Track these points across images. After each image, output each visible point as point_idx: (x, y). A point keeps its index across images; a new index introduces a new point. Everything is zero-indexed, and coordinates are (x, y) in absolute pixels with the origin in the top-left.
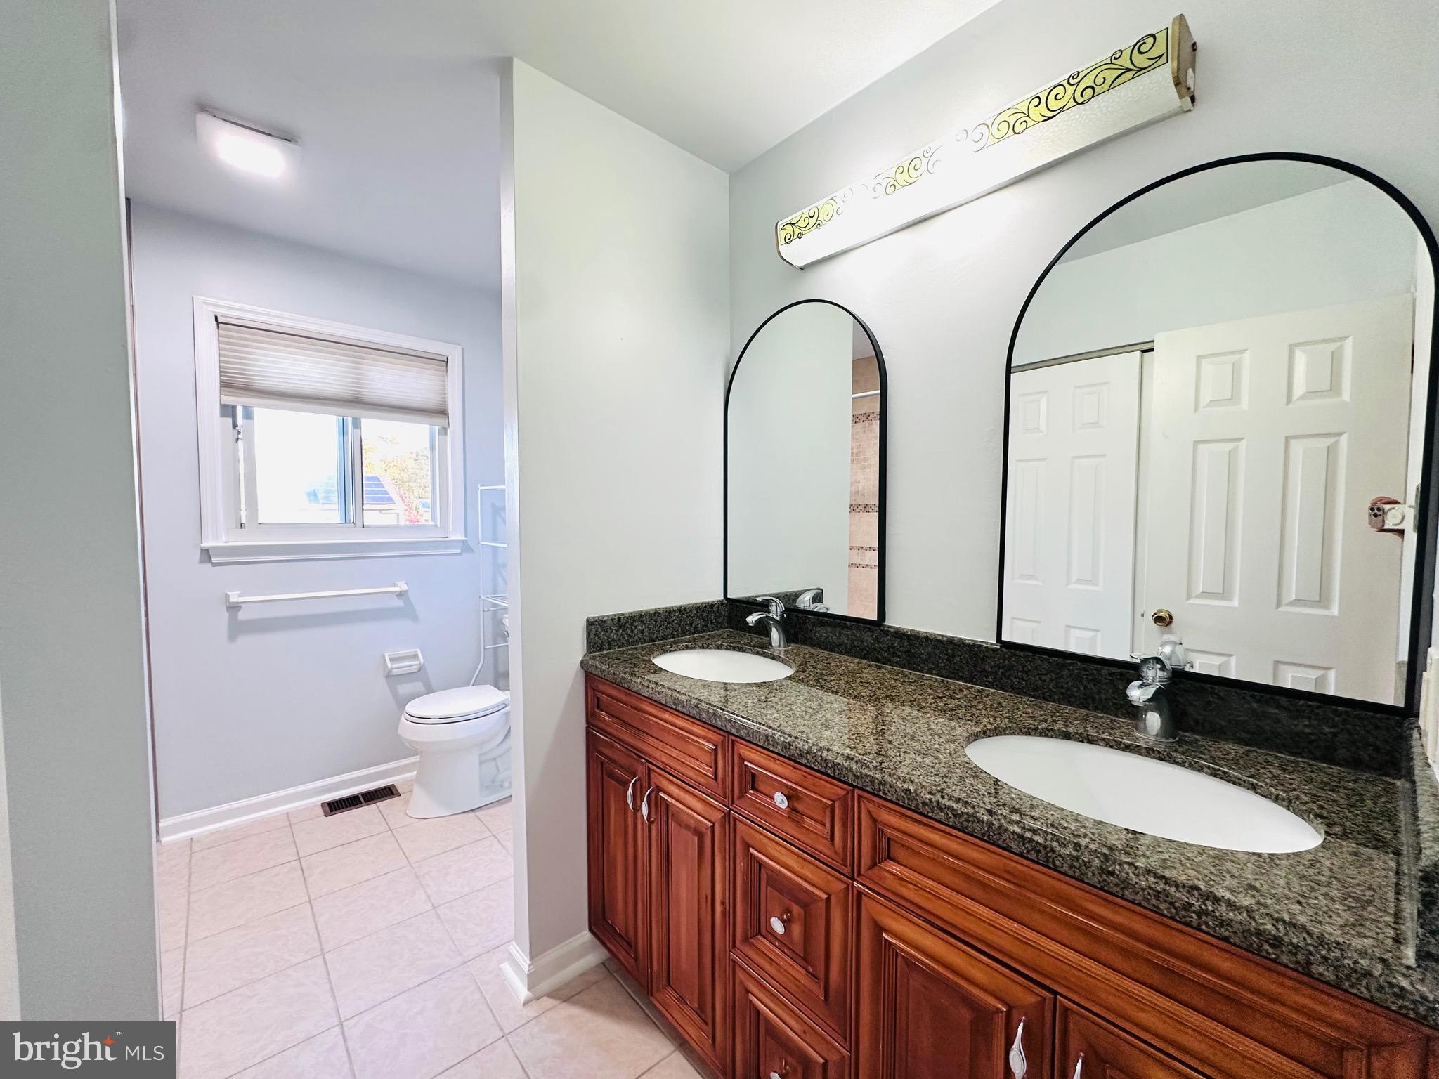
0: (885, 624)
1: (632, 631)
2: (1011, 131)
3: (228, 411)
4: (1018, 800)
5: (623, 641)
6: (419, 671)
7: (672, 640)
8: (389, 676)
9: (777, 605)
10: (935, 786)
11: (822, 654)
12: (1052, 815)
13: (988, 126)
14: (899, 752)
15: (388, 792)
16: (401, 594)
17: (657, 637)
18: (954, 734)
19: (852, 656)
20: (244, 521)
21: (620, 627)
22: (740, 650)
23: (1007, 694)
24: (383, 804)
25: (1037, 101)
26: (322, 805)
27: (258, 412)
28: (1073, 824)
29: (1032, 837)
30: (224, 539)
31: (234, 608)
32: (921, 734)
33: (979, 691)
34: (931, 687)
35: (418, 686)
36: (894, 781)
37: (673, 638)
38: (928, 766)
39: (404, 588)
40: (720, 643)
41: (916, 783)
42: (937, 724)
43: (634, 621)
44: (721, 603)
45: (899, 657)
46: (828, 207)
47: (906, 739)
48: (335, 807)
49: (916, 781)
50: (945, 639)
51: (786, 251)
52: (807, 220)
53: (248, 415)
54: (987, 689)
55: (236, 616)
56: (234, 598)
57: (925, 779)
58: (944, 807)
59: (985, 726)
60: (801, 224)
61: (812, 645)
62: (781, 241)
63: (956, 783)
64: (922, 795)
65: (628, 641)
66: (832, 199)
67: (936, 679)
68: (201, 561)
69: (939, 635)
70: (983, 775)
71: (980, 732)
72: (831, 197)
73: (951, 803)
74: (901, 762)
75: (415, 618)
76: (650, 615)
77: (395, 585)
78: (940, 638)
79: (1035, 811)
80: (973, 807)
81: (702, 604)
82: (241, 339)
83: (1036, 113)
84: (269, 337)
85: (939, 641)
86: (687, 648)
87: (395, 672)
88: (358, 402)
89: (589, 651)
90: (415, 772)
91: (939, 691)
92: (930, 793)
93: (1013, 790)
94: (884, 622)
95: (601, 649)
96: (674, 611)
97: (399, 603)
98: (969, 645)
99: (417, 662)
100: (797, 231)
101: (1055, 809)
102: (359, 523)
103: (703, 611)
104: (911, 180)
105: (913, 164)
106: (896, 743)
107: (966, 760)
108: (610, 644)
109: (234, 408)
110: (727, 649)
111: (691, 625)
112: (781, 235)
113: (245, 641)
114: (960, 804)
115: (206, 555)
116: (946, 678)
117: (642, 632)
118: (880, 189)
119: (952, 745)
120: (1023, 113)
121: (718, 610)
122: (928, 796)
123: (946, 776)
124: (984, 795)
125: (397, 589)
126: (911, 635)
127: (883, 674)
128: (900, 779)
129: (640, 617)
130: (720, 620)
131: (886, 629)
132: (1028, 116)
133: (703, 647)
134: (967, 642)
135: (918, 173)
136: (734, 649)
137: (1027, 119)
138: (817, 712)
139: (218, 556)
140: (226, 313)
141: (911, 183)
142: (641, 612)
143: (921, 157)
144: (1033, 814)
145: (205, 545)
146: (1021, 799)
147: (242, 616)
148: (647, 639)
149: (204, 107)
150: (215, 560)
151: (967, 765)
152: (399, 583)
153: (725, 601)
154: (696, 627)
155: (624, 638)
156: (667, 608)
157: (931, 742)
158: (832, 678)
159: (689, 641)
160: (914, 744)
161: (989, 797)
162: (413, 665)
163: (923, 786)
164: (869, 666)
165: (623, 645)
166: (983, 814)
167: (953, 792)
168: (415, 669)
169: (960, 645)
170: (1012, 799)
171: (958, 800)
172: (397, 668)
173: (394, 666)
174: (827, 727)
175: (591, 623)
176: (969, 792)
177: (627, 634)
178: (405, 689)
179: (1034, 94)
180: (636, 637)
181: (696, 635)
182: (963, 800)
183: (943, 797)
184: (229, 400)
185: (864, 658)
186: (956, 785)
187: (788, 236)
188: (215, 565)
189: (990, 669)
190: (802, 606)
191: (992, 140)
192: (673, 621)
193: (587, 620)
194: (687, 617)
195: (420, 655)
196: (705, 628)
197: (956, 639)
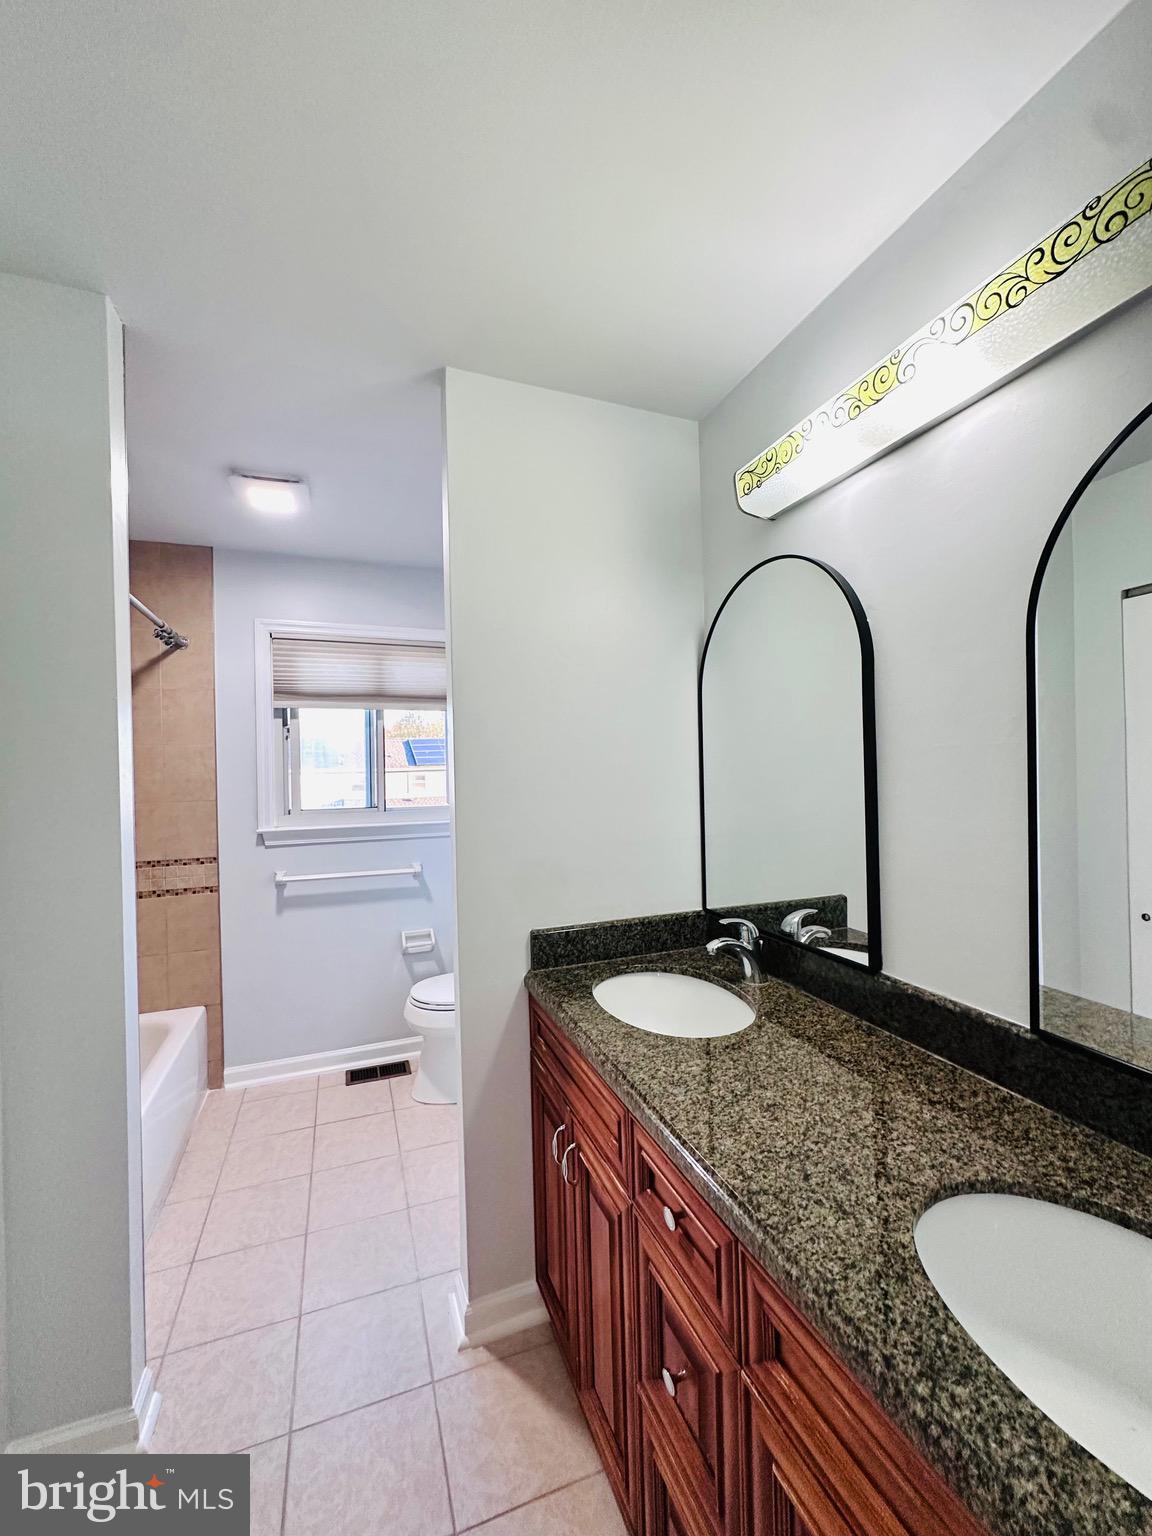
0: (883, 972)
1: (583, 946)
2: (1004, 306)
3: (281, 713)
4: (947, 1351)
5: (573, 957)
6: (432, 950)
7: (633, 957)
8: (405, 954)
9: (749, 930)
10: (826, 1282)
11: (802, 998)
12: (994, 1404)
13: (972, 308)
14: (809, 1199)
15: (400, 1069)
16: (416, 875)
17: (615, 954)
18: (915, 1181)
19: (841, 1008)
20: (290, 808)
21: (569, 942)
22: (707, 979)
23: (1049, 1112)
24: (395, 1081)
25: (1038, 255)
26: (347, 1072)
27: (302, 712)
28: (1023, 1438)
29: (939, 1438)
30: (275, 824)
31: (280, 886)
32: (862, 1171)
33: (1004, 1100)
34: (929, 1080)
35: (431, 965)
36: (776, 1252)
37: (635, 955)
38: (838, 1237)
39: (418, 869)
40: (685, 967)
41: (802, 1267)
42: (899, 1155)
43: (585, 935)
44: (697, 914)
45: (899, 1021)
46: (787, 447)
47: (833, 1176)
48: (356, 1076)
49: (802, 1263)
50: (958, 1009)
51: (746, 504)
52: (765, 465)
53: (294, 716)
54: (1019, 1097)
55: (283, 893)
56: (280, 877)
57: (818, 1265)
58: (828, 1323)
59: (977, 1174)
60: (759, 470)
61: (796, 984)
62: (740, 493)
63: (862, 1284)
64: (805, 1290)
65: (578, 957)
66: (790, 436)
67: (945, 1065)
68: (257, 845)
69: (951, 1001)
70: (917, 1278)
71: (963, 1184)
72: (788, 434)
73: (838, 1320)
74: (800, 1220)
75: (429, 898)
76: (605, 929)
77: (411, 867)
78: (951, 1006)
79: (965, 1386)
80: (867, 1342)
81: (672, 915)
82: (287, 650)
83: (1036, 273)
84: (321, 646)
85: (949, 1010)
86: (647, 970)
87: (410, 950)
88: (378, 697)
89: (534, 967)
90: (419, 1053)
91: (937, 1090)
92: (816, 1291)
93: (951, 1325)
94: (881, 969)
95: (546, 966)
96: (636, 924)
97: (415, 883)
98: (991, 1026)
99: (430, 942)
100: (756, 479)
101: (1006, 1391)
102: (382, 807)
103: (674, 924)
104: (878, 397)
105: (879, 377)
106: (813, 1181)
107: (905, 1239)
108: (556, 961)
109: (284, 710)
110: (692, 976)
111: (658, 940)
112: (740, 485)
113: (289, 915)
114: (850, 1328)
115: (261, 839)
116: (962, 1066)
117: (596, 947)
118: (843, 416)
119: (900, 1203)
120: (1020, 276)
121: (694, 924)
122: (811, 1295)
123: (853, 1266)
124: (894, 1322)
125: (412, 870)
126: (912, 995)
127: (870, 1044)
128: (784, 1252)
129: (593, 931)
130: (696, 935)
131: (881, 980)
132: (1027, 279)
133: (665, 971)
134: (989, 1020)
135: (887, 385)
136: (700, 976)
137: (1026, 283)
138: (737, 1102)
139: (269, 840)
140: (278, 630)
141: (878, 401)
142: (595, 924)
143: (888, 364)
144: (959, 1390)
145: (260, 830)
146: (954, 1349)
147: (287, 893)
148: (602, 956)
149: (235, 471)
150: (267, 843)
151: (900, 1251)
152: (414, 864)
153: (703, 913)
154: (665, 943)
155: (573, 954)
156: (627, 920)
157: (869, 1189)
158: (793, 1043)
159: (650, 962)
160: (841, 1188)
161: (903, 1328)
162: (426, 945)
163: (809, 1277)
164: (858, 1027)
165: (572, 962)
166: (877, 1361)
167: (847, 1303)
168: (428, 948)
169: (978, 1024)
170: (939, 1344)
171: (848, 1320)
172: (413, 946)
173: (409, 945)
174: (735, 1130)
175: (535, 937)
176: (873, 1309)
177: (577, 950)
178: (420, 967)
179: (1033, 245)
180: (589, 954)
181: (664, 953)
182: (855, 1324)
183: (830, 1306)
184: (282, 704)
185: (855, 1012)
186: (861, 1289)
187: (747, 487)
188: (267, 847)
189: (1023, 1069)
190: (787, 930)
191: (979, 323)
192: (635, 936)
193: (532, 932)
194: (653, 931)
195: (432, 934)
196: (677, 944)
197: (973, 1012)
